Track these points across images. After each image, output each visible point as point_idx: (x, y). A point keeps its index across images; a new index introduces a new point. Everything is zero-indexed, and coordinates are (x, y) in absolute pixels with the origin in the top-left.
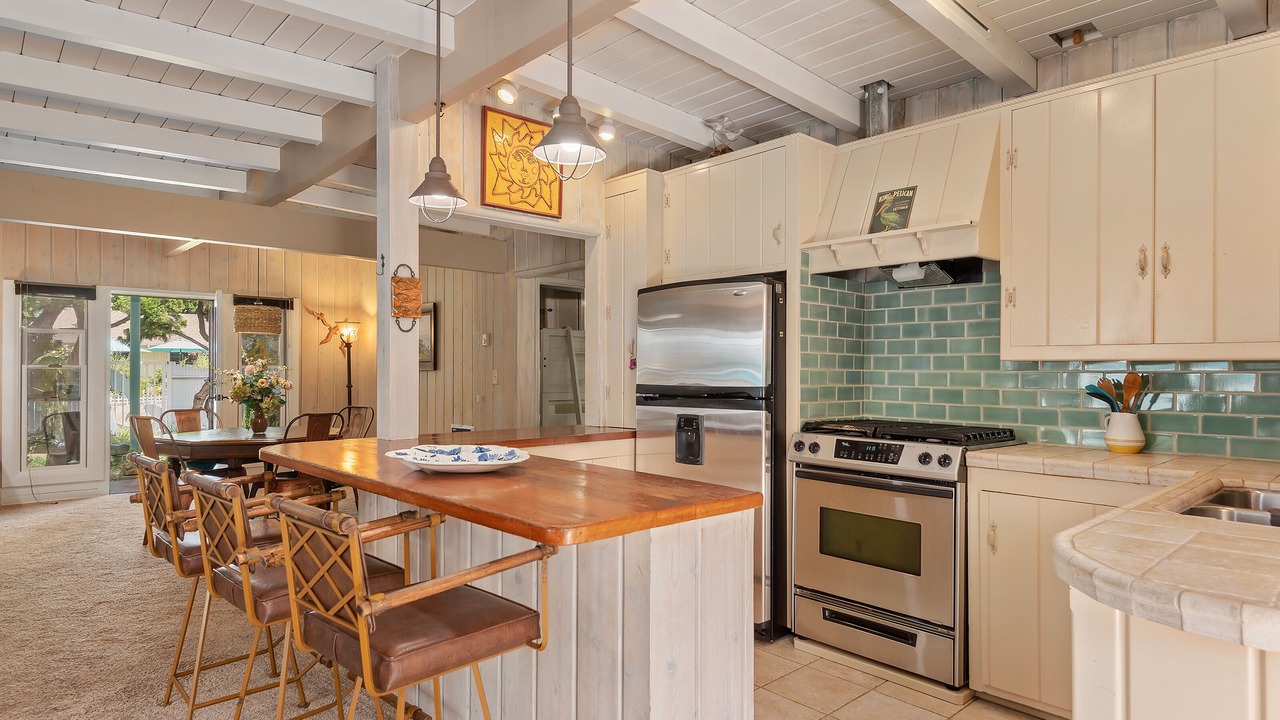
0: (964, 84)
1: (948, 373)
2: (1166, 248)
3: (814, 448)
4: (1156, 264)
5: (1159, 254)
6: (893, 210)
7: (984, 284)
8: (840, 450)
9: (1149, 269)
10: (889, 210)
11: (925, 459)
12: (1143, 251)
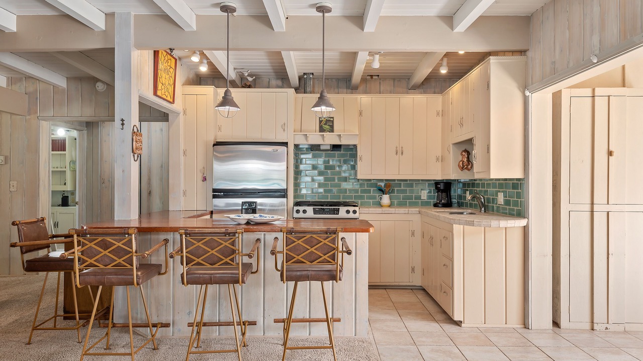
0: (334, 80)
1: (330, 183)
2: (402, 147)
3: (305, 212)
4: (399, 152)
5: (400, 149)
6: (327, 125)
7: (342, 152)
8: (315, 212)
9: (398, 153)
10: (325, 124)
11: (348, 212)
12: (397, 148)
